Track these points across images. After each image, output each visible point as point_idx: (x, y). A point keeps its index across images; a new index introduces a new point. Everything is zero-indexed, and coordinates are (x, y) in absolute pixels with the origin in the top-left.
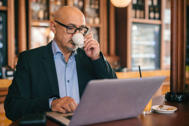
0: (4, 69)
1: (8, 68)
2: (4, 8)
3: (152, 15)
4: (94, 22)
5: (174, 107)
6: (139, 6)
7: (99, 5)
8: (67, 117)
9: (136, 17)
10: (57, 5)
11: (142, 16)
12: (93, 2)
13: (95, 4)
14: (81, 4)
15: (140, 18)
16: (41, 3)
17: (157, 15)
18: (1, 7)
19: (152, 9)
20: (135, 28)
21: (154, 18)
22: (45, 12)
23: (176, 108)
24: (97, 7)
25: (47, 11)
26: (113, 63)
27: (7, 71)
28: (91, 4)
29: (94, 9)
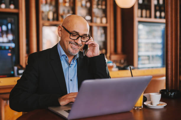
0: (16, 68)
1: (19, 67)
2: (16, 11)
3: (158, 14)
4: (101, 22)
5: (164, 103)
6: (145, 6)
7: (106, 5)
8: (67, 111)
9: (142, 16)
10: (65, 6)
11: (148, 15)
12: (100, 3)
13: (102, 5)
14: (88, 5)
15: (146, 17)
16: (51, 4)
17: (163, 14)
18: (13, 9)
19: (157, 8)
20: (141, 27)
21: (160, 17)
22: (54, 13)
23: (166, 103)
24: (104, 7)
25: (56, 12)
26: (120, 61)
27: (18, 70)
28: (98, 5)
29: (102, 9)
